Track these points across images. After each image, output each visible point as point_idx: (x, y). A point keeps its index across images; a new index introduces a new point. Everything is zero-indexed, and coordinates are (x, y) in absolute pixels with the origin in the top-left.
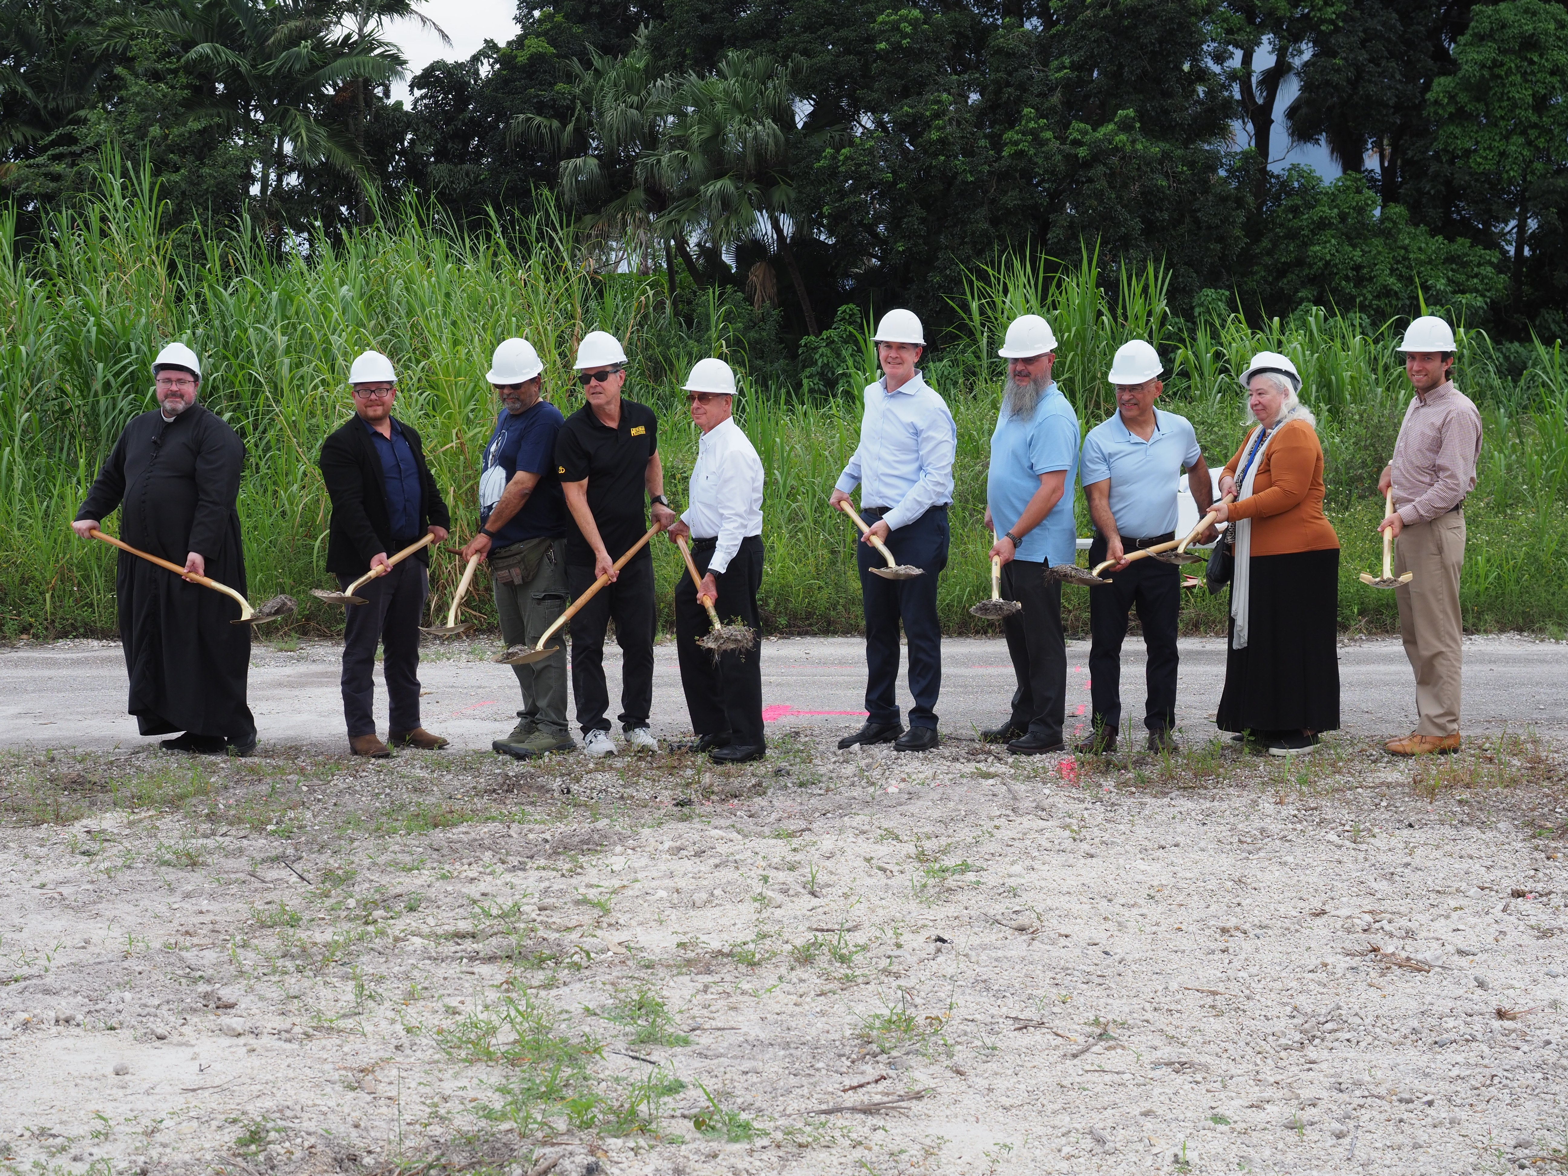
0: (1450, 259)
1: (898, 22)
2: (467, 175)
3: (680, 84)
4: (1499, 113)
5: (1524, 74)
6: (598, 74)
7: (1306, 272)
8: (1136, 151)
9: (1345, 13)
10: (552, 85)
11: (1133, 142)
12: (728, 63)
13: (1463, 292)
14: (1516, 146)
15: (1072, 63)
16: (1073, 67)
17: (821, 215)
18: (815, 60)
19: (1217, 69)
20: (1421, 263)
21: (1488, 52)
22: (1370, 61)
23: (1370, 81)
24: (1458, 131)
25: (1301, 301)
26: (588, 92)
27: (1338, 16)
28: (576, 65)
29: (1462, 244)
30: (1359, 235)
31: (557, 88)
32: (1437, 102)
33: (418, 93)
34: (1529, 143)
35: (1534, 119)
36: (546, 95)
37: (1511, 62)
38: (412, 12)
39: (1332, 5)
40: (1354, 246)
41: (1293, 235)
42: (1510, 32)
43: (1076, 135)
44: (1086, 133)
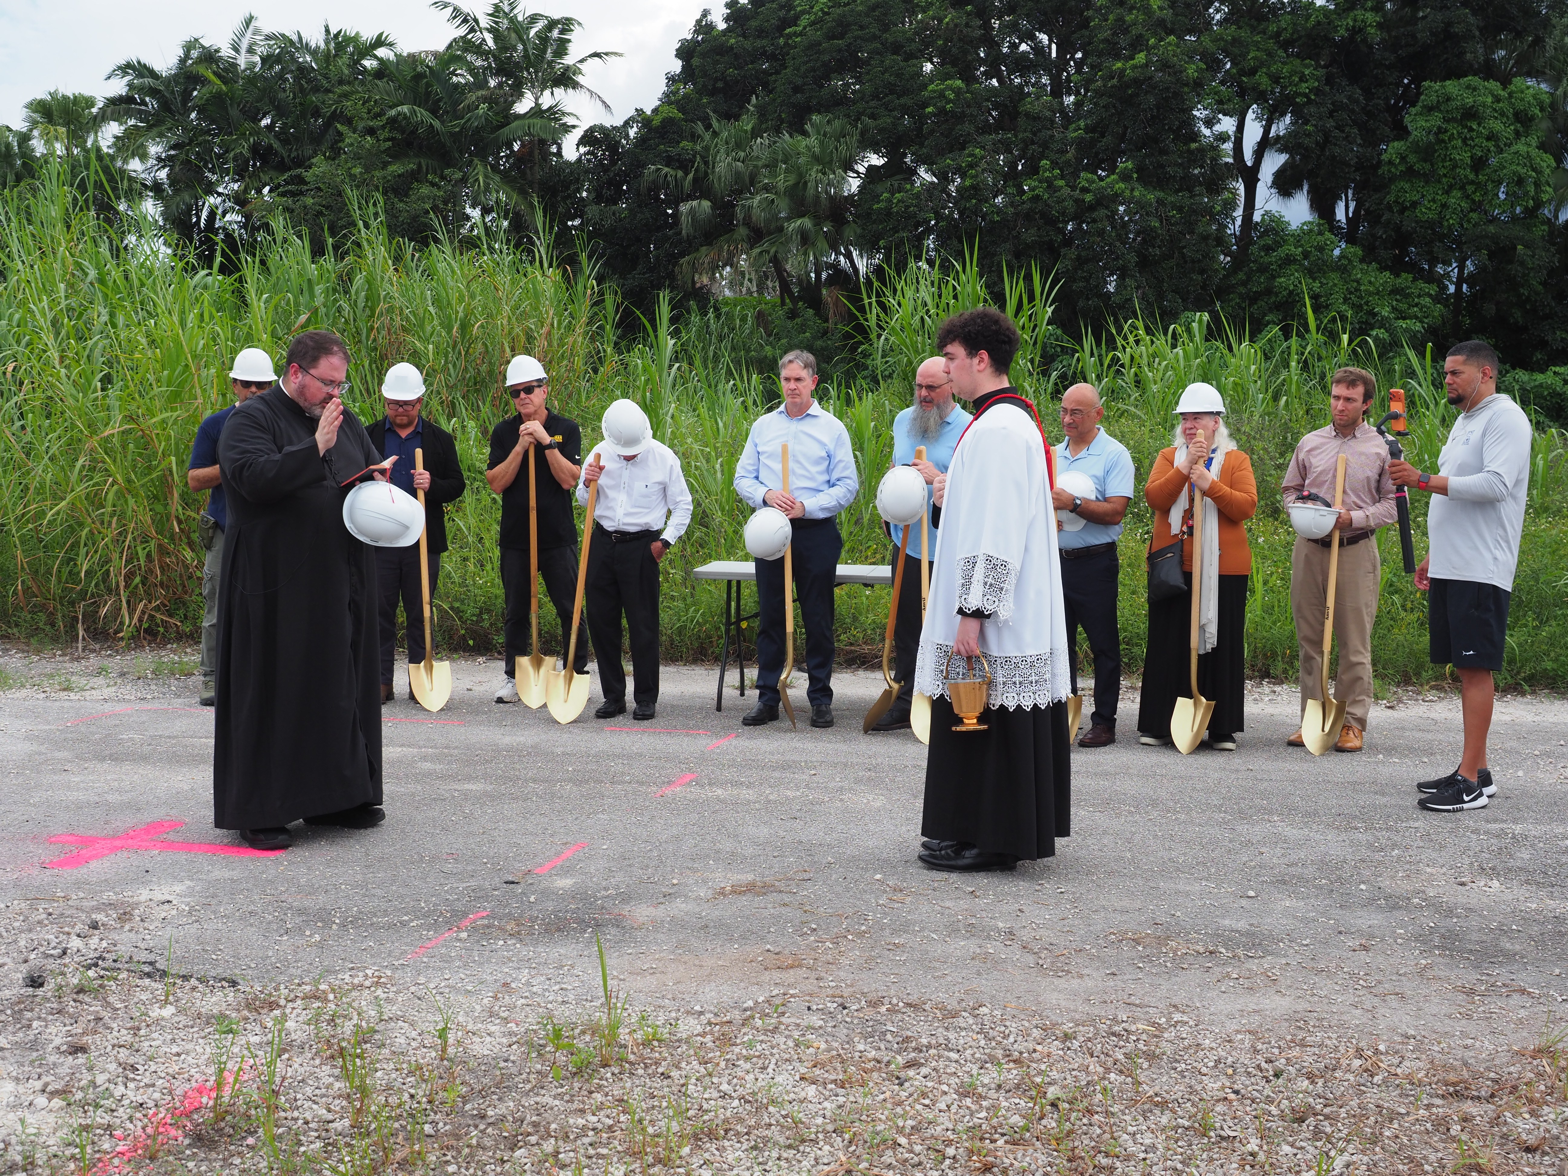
0: (1395, 291)
1: (943, 90)
2: (614, 214)
3: (775, 142)
4: (1442, 172)
5: (1464, 141)
6: (715, 134)
7: (1273, 299)
8: (1134, 197)
9: (1317, 88)
10: (678, 142)
11: (1132, 190)
12: (812, 125)
13: (1404, 319)
14: (1455, 199)
15: (1086, 125)
16: (1087, 129)
17: (880, 248)
18: (879, 122)
19: (1206, 132)
20: (1370, 294)
21: (1436, 120)
22: (1336, 128)
23: (1335, 145)
24: (1407, 186)
25: (1268, 323)
26: (707, 149)
27: (1311, 91)
28: (700, 127)
29: (1405, 279)
30: (1320, 270)
31: (681, 145)
32: (1390, 162)
33: (583, 150)
34: (1468, 197)
35: (1472, 176)
36: (673, 151)
37: (1454, 129)
38: (582, 86)
39: (1306, 82)
40: (1314, 280)
41: (1263, 269)
42: (1453, 104)
43: (1084, 184)
44: (1093, 182)
